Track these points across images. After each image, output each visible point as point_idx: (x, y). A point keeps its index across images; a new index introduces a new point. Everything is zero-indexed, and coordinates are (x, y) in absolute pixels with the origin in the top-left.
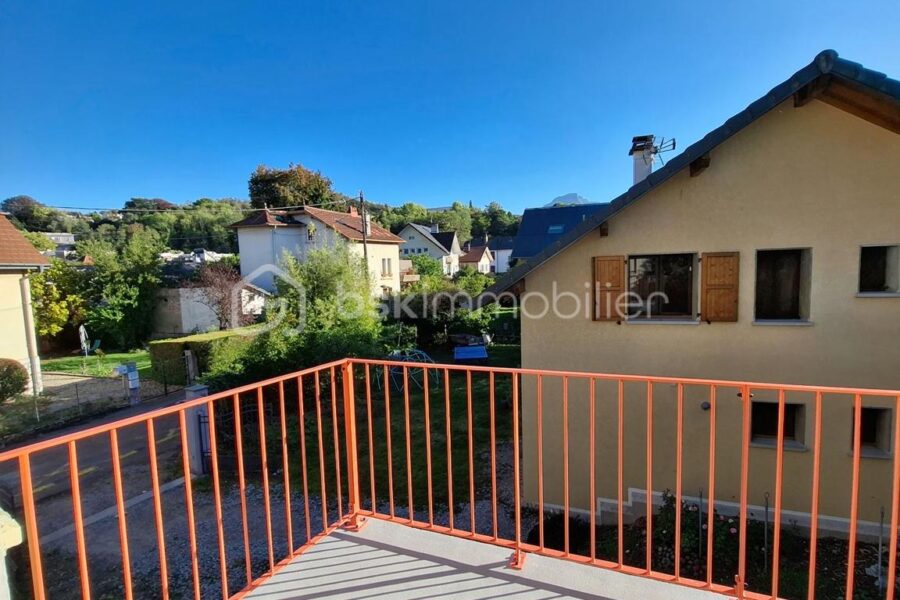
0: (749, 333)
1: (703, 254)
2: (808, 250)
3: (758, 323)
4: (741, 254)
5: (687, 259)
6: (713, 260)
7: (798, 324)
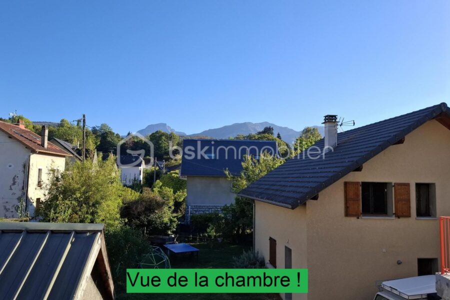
0: (414, 224)
1: (395, 184)
2: (434, 184)
3: (417, 218)
4: (411, 185)
5: (383, 186)
6: (399, 187)
7: (430, 218)
